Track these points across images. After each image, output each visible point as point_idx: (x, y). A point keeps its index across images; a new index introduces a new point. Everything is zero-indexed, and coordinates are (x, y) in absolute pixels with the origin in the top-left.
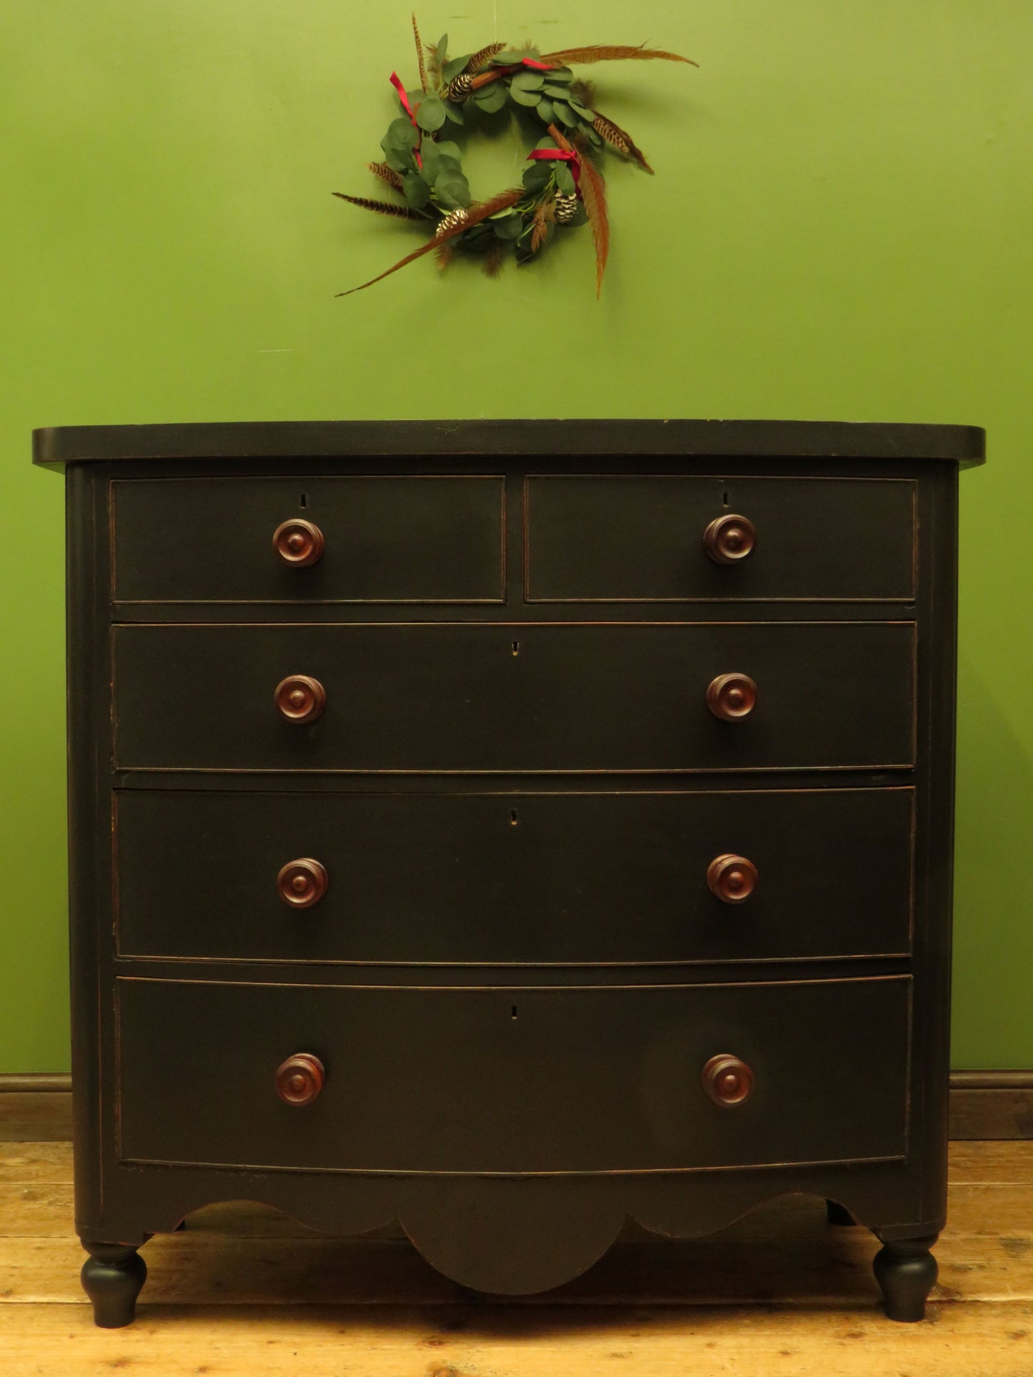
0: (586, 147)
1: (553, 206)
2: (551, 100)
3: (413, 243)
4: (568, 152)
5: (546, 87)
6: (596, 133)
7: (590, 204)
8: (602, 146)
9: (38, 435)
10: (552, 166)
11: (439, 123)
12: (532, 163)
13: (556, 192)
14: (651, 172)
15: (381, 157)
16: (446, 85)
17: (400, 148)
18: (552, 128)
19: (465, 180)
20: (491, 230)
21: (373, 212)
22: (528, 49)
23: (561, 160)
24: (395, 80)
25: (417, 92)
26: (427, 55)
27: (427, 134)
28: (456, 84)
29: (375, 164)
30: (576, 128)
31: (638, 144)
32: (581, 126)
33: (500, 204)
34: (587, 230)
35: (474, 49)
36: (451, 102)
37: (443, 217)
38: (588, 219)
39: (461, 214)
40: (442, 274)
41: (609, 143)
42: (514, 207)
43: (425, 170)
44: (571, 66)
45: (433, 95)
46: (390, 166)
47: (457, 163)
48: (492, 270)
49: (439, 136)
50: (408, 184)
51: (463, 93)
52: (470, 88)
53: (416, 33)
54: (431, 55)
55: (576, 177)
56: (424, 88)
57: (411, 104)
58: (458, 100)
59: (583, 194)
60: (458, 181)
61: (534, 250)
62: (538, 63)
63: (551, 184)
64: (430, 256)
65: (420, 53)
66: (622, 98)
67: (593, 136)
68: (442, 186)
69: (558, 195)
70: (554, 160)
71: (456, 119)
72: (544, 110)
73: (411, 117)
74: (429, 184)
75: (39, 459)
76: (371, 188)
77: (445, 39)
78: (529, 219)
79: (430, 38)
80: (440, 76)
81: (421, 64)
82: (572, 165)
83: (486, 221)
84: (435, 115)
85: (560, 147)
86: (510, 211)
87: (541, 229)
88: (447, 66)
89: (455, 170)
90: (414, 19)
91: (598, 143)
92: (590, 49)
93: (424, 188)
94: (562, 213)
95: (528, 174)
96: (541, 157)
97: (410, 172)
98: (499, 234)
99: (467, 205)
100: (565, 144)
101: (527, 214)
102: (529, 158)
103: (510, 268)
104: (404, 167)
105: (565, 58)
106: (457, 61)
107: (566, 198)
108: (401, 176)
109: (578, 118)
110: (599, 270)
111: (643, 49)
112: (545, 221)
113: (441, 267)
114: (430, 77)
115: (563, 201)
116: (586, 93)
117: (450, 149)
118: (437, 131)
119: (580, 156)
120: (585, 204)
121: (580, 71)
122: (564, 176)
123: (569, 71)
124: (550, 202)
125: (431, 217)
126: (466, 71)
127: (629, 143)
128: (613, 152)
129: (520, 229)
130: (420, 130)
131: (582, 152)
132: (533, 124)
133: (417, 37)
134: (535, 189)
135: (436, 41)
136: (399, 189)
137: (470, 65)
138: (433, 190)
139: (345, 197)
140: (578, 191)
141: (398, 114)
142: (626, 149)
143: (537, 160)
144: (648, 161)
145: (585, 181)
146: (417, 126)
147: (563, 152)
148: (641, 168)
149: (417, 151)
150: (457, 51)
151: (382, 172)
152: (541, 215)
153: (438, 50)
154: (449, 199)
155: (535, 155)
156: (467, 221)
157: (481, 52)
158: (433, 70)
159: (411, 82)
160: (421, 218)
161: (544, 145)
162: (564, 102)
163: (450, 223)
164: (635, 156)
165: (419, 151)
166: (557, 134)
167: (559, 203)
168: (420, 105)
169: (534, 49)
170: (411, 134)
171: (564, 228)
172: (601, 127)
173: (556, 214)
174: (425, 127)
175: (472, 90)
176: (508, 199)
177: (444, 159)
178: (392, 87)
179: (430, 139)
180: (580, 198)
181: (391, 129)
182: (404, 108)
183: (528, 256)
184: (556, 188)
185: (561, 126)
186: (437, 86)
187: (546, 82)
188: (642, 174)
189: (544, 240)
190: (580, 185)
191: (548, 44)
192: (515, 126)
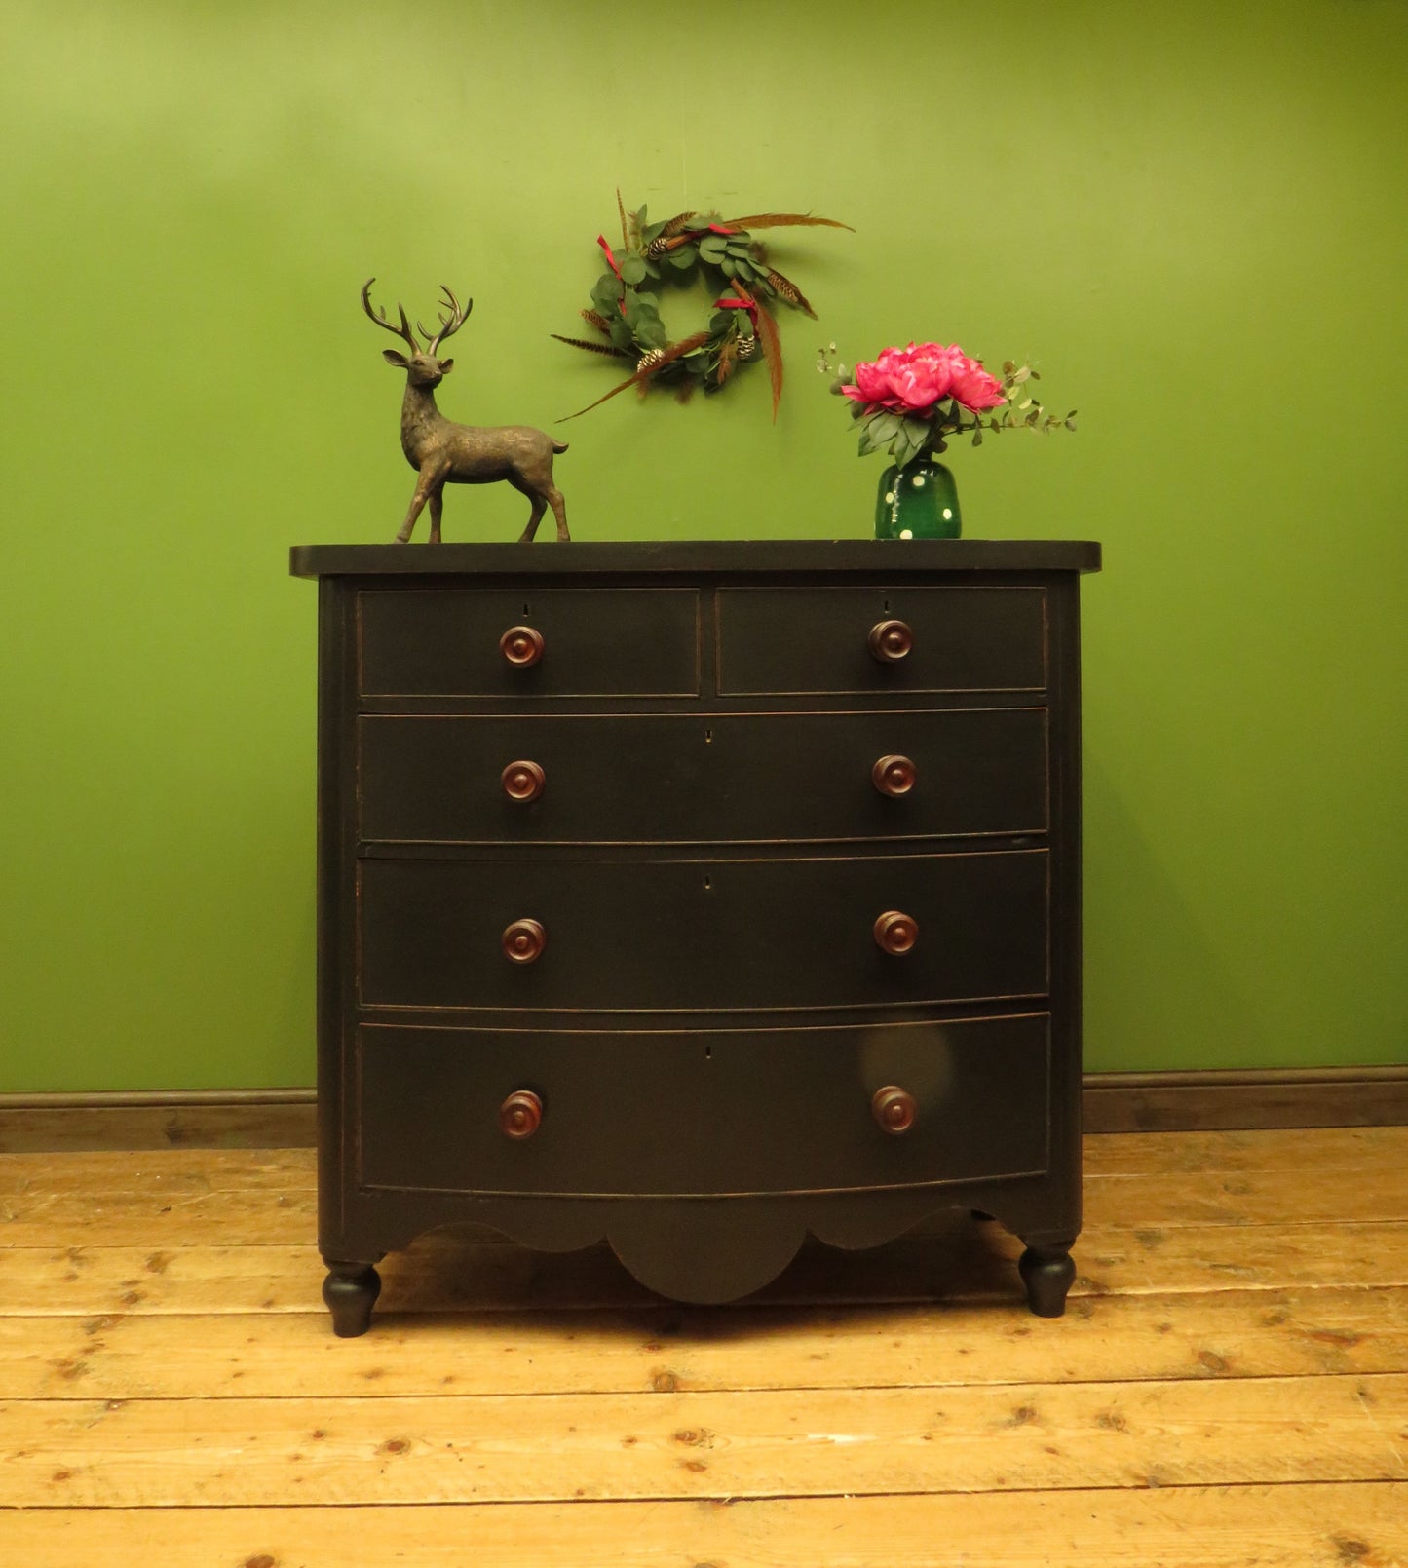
0: (761, 297)
1: (736, 346)
2: (733, 258)
3: (618, 377)
4: (747, 301)
5: (729, 248)
6: (771, 285)
7: (766, 344)
8: (775, 296)
9: (295, 552)
10: (734, 313)
11: (641, 278)
12: (717, 311)
13: (737, 334)
14: (815, 317)
15: (590, 305)
16: (645, 246)
17: (607, 298)
18: (734, 282)
19: (662, 325)
20: (684, 366)
21: (584, 350)
22: (714, 216)
23: (742, 308)
24: (602, 241)
25: (621, 251)
26: (629, 221)
27: (629, 286)
28: (654, 245)
29: (586, 311)
30: (754, 282)
31: (804, 295)
32: (758, 280)
33: (691, 344)
34: (763, 365)
35: (670, 216)
36: (650, 261)
37: (644, 355)
38: (763, 356)
39: (659, 353)
40: (642, 402)
41: (781, 294)
42: (703, 347)
43: (628, 316)
44: (749, 231)
45: (635, 254)
46: (599, 313)
47: (655, 311)
48: (684, 398)
49: (640, 288)
50: (614, 328)
51: (660, 253)
52: (666, 249)
53: (620, 203)
54: (632, 221)
55: (755, 321)
56: (627, 249)
57: (616, 262)
58: (656, 259)
59: (760, 336)
60: (655, 325)
61: (720, 382)
62: (722, 229)
63: (734, 327)
64: (632, 388)
65: (623, 219)
66: (791, 257)
67: (768, 288)
68: (642, 329)
69: (739, 337)
70: (736, 308)
71: (654, 274)
72: (728, 267)
73: (616, 272)
74: (632, 327)
75: (295, 571)
76: (581, 331)
77: (644, 208)
78: (714, 357)
79: (632, 206)
80: (640, 238)
81: (624, 229)
82: (751, 312)
83: (680, 358)
84: (638, 271)
85: (740, 297)
86: (699, 351)
87: (725, 365)
88: (646, 231)
89: (653, 316)
90: (618, 191)
91: (771, 293)
92: (764, 217)
93: (627, 331)
94: (742, 352)
95: (715, 321)
96: (725, 305)
97: (616, 317)
98: (691, 370)
99: (663, 345)
100: (744, 293)
101: (713, 352)
102: (715, 306)
103: (698, 397)
104: (609, 313)
105: (743, 224)
106: (653, 227)
107: (746, 339)
108: (608, 321)
109: (755, 273)
110: (775, 401)
111: (810, 217)
112: (729, 358)
113: (641, 396)
114: (631, 239)
115: (743, 342)
116: (760, 251)
117: (649, 299)
118: (638, 284)
119: (757, 305)
120: (762, 343)
121: (756, 235)
122: (745, 322)
123: (747, 234)
124: (733, 343)
125: (633, 355)
126: (662, 235)
127: (798, 294)
128: (784, 301)
129: (708, 364)
130: (624, 283)
131: (759, 302)
132: (717, 279)
133: (621, 206)
134: (720, 333)
135: (636, 209)
136: (606, 331)
137: (666, 230)
138: (634, 333)
139: (560, 338)
140: (756, 334)
141: (605, 271)
142: (796, 299)
143: (722, 308)
144: (813, 309)
145: (762, 326)
146: (621, 279)
147: (743, 302)
148: (807, 315)
149: (621, 301)
150: (653, 218)
151: (591, 317)
152: (725, 353)
153: (639, 217)
154: (648, 340)
155: (719, 304)
156: (664, 358)
157: (675, 220)
158: (634, 233)
159: (616, 243)
160: (624, 355)
161: (727, 295)
162: (743, 260)
163: (649, 360)
164: (803, 304)
165: (622, 300)
166: (738, 286)
167: (740, 344)
168: (623, 262)
169: (718, 216)
170: (618, 286)
171: (743, 364)
172: (775, 281)
173: (738, 353)
174: (628, 280)
175: (667, 250)
176: (698, 340)
177: (644, 307)
178: (599, 247)
179: (632, 291)
180: (757, 340)
181: (600, 283)
182: (610, 265)
183: (713, 386)
184: (738, 330)
185: (741, 280)
186: (637, 247)
187: (729, 244)
188: (807, 319)
189: (728, 375)
190: (757, 328)
191: (730, 211)
192: (702, 279)
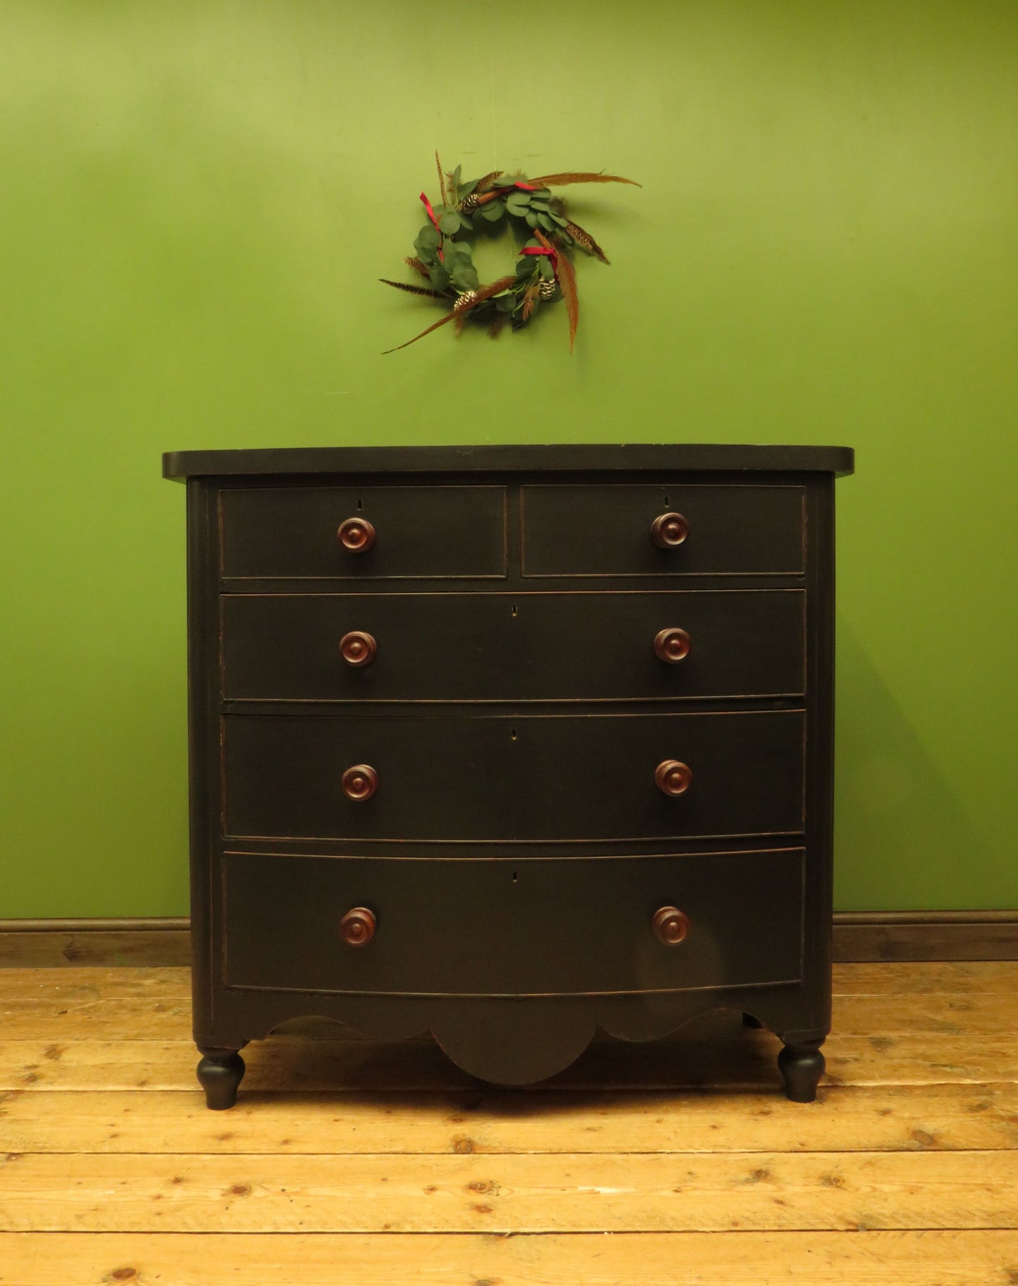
0: (561, 245)
1: (538, 288)
2: (535, 211)
3: (437, 315)
4: (548, 249)
5: (532, 202)
6: (569, 235)
7: (565, 287)
8: (573, 244)
9: (167, 457)
10: (537, 259)
11: (457, 228)
12: (523, 257)
13: (540, 278)
14: (608, 263)
15: (413, 253)
16: (460, 202)
17: (427, 247)
18: (537, 232)
19: (474, 269)
20: (494, 306)
21: (408, 293)
22: (519, 175)
23: (544, 255)
24: (423, 198)
25: (439, 207)
26: (446, 180)
27: (446, 236)
28: (467, 200)
29: (409, 258)
30: (554, 232)
31: (598, 243)
32: (557, 230)
33: (500, 287)
34: (563, 304)
35: (480, 175)
36: (463, 213)
37: (459, 296)
38: (563, 297)
39: (472, 294)
40: (458, 337)
41: (578, 242)
42: (510, 289)
43: (445, 262)
44: (551, 188)
45: (451, 208)
46: (421, 260)
47: (469, 257)
48: (494, 334)
49: (456, 238)
50: (434, 273)
51: (472, 207)
52: (478, 203)
53: (438, 164)
54: (449, 180)
55: (555, 267)
56: (445, 204)
57: (435, 215)
58: (469, 212)
59: (559, 279)
60: (469, 270)
61: (524, 318)
62: (526, 186)
63: (537, 271)
64: (451, 324)
65: (441, 178)
66: (587, 209)
67: (566, 237)
68: (458, 273)
69: (541, 280)
70: (538, 255)
71: (468, 226)
72: (531, 219)
73: (435, 224)
74: (449, 272)
75: (167, 474)
76: (407, 276)
77: (459, 169)
78: (520, 297)
79: (449, 168)
80: (456, 195)
81: (442, 187)
82: (552, 258)
83: (490, 299)
84: (453, 223)
85: (543, 245)
86: (507, 292)
87: (530, 304)
88: (461, 188)
89: (468, 263)
90: (437, 154)
91: (570, 242)
92: (563, 175)
93: (445, 275)
94: (544, 293)
95: (520, 266)
96: (529, 252)
97: (435, 263)
98: (500, 308)
99: (476, 287)
100: (546, 242)
101: (519, 294)
102: (520, 254)
103: (507, 331)
104: (429, 260)
105: (544, 181)
106: (468, 184)
107: (547, 282)
108: (428, 267)
109: (555, 224)
110: (571, 333)
111: (602, 175)
112: (532, 299)
113: (457, 332)
114: (448, 196)
115: (545, 284)
116: (560, 206)
117: (463, 247)
118: (454, 235)
119: (557, 252)
120: (561, 285)
121: (556, 191)
122: (545, 266)
123: (548, 191)
124: (536, 285)
125: (451, 297)
126: (475, 191)
127: (592, 242)
128: (581, 249)
129: (515, 304)
130: (442, 234)
131: (558, 249)
132: (523, 229)
133: (439, 167)
134: (525, 276)
135: (452, 169)
136: (426, 276)
137: (478, 187)
138: (451, 277)
139: (388, 282)
140: (556, 277)
141: (426, 223)
142: (590, 247)
143: (527, 255)
144: (606, 255)
145: (561, 270)
146: (440, 230)
147: (545, 250)
148: (601, 260)
149: (440, 249)
150: (468, 177)
151: (414, 263)
152: (529, 294)
153: (454, 177)
154: (463, 283)
155: (525, 252)
156: (476, 299)
157: (485, 178)
158: (450, 190)
159: (435, 200)
160: (443, 296)
161: (532, 244)
162: (545, 213)
163: (464, 300)
164: (596, 251)
165: (441, 249)
166: (541, 236)
167: (542, 286)
168: (442, 216)
169: (524, 176)
170: (436, 236)
171: (546, 304)
172: (572, 231)
173: (540, 294)
174: (445, 231)
175: (479, 205)
176: (506, 283)
177: (459, 254)
178: (421, 203)
179: (449, 241)
180: (557, 282)
181: (421, 234)
182: (430, 218)
183: (520, 324)
184: (540, 275)
185: (543, 231)
186: (453, 202)
187: (532, 199)
188: (602, 264)
189: (531, 312)
190: (557, 273)
191: (533, 172)
192: (510, 231)
